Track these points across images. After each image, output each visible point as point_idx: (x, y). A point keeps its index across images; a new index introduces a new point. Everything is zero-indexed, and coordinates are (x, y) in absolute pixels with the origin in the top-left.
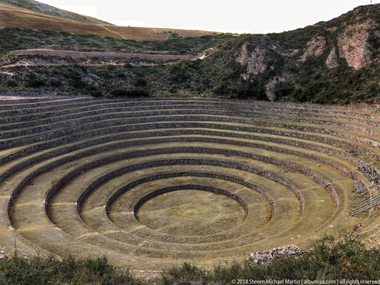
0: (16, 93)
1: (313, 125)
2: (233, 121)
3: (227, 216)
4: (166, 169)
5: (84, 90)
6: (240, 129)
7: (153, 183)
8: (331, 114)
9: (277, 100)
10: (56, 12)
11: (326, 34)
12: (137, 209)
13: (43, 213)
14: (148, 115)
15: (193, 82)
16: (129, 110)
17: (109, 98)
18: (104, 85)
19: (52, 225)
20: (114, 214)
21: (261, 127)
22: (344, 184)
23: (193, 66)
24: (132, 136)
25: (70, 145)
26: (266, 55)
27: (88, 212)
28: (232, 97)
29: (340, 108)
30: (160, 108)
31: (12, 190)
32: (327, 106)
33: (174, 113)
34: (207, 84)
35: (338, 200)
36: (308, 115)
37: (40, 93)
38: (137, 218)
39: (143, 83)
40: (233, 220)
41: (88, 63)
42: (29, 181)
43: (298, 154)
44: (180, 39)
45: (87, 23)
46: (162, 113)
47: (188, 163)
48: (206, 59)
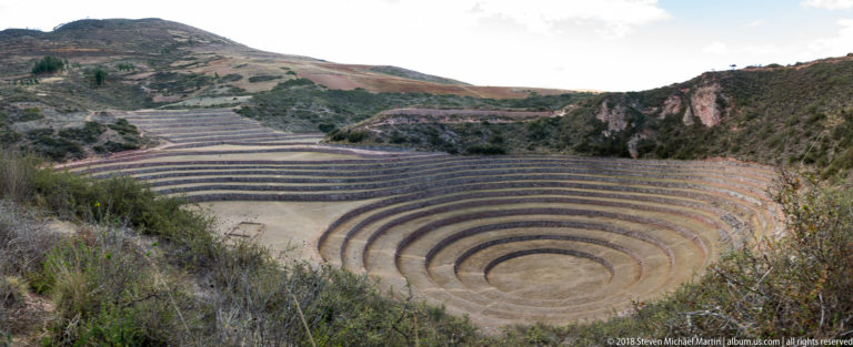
0: (382, 149)
1: (676, 181)
2: (597, 179)
3: (591, 279)
4: (521, 231)
5: (441, 146)
6: (604, 188)
7: (506, 245)
8: (692, 169)
9: (640, 157)
10: (422, 77)
11: (681, 95)
12: (487, 270)
13: (392, 262)
14: (504, 173)
15: (552, 139)
16: (484, 167)
17: (464, 155)
18: (461, 142)
19: (398, 274)
20: (462, 274)
21: (625, 186)
22: (710, 234)
23: (552, 124)
25: (424, 200)
26: (627, 112)
27: (436, 268)
28: (594, 155)
29: (699, 163)
30: (516, 166)
31: (369, 236)
32: (688, 161)
33: (532, 171)
34: (567, 141)
35: (706, 252)
36: (672, 171)
37: (401, 149)
38: (487, 279)
39: (499, 140)
40: (598, 283)
41: (446, 121)
42: (383, 231)
43: (664, 211)
44: (539, 97)
45: (449, 85)
46: (519, 171)
47: (546, 226)
48: (565, 116)
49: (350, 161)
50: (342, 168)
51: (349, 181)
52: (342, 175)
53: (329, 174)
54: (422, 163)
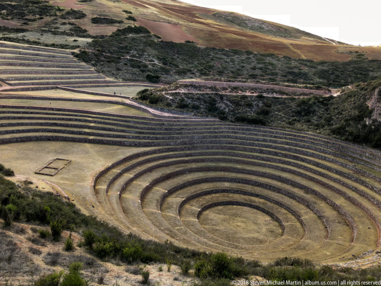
14: (258, 140)
15: (315, 118)
16: (243, 134)
17: (232, 122)
18: (232, 111)
21: (357, 176)
23: (322, 103)
24: (237, 155)
30: (271, 136)
33: (282, 143)
46: (271, 141)
48: (339, 96)
49: (144, 118)
50: (138, 123)
51: (140, 133)
52: (136, 128)
53: (128, 127)
54: (195, 125)
